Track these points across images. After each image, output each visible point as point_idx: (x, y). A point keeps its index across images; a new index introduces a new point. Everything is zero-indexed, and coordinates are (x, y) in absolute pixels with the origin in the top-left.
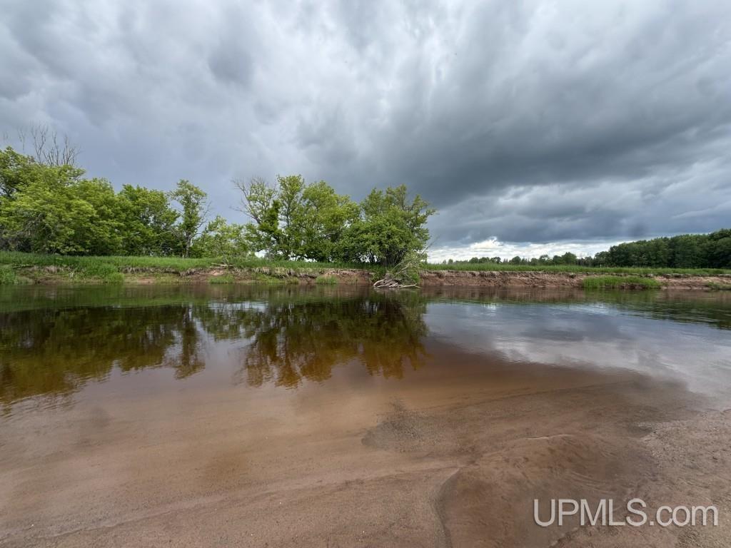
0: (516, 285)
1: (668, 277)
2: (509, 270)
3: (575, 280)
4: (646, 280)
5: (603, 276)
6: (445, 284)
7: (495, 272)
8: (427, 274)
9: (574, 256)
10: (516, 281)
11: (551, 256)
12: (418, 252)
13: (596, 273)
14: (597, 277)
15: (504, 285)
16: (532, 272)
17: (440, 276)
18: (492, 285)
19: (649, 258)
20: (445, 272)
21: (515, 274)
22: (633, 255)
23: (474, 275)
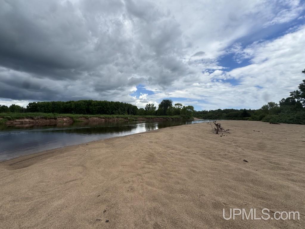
19: (45, 109)
22: (39, 107)
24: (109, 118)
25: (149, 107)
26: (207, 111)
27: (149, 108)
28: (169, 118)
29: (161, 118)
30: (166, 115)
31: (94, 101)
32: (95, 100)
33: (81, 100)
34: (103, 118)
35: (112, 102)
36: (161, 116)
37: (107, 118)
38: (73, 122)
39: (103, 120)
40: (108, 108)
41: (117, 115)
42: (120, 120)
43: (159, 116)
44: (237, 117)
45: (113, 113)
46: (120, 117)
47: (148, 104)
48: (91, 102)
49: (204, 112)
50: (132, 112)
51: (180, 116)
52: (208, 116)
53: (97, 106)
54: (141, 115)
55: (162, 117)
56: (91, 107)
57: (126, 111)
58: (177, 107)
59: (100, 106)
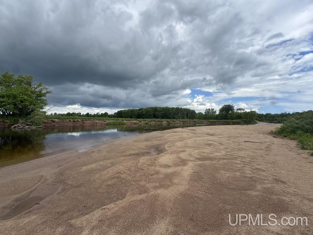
0: (87, 125)
1: (127, 121)
2: (84, 119)
3: (106, 122)
4: (122, 122)
5: (113, 121)
6: (56, 125)
7: (79, 120)
8: (46, 121)
9: (108, 114)
10: (87, 123)
11: (100, 113)
12: (41, 110)
13: (111, 120)
14: (111, 121)
15: (83, 125)
16: (93, 120)
17: (54, 122)
18: (78, 125)
20: (56, 120)
21: (87, 121)
23: (70, 121)
25: (209, 112)
28: (229, 121)
29: (222, 122)
30: (227, 119)
34: (182, 122)
36: (222, 120)
38: (169, 124)
40: (170, 113)
43: (220, 120)
47: (208, 109)
50: (190, 117)
51: (241, 120)
53: (161, 111)
57: (185, 115)
58: (240, 111)
59: (163, 112)
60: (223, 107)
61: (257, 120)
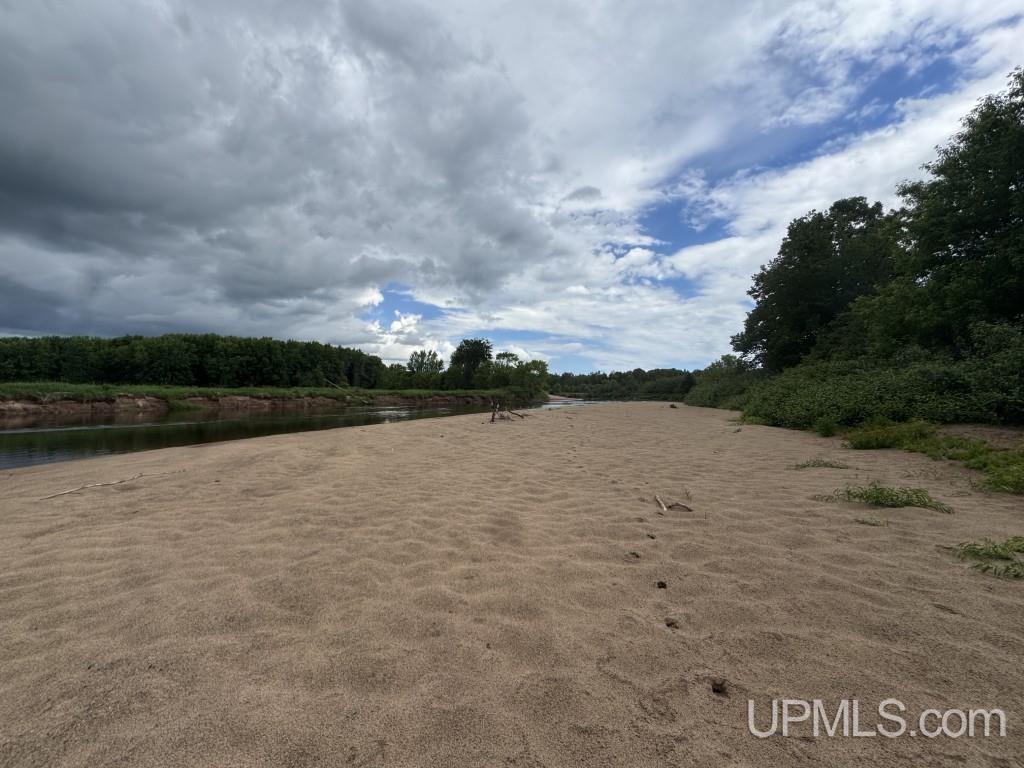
24: (283, 398)
25: (422, 363)
26: (605, 375)
27: (421, 365)
28: (475, 395)
29: (447, 398)
30: (472, 387)
31: (223, 340)
32: (229, 334)
33: (172, 335)
34: (266, 398)
35: (292, 344)
36: (450, 392)
37: (276, 397)
38: (168, 411)
39: (266, 403)
40: (278, 365)
41: (311, 390)
42: (322, 402)
43: (446, 390)
44: (671, 392)
45: (294, 383)
46: (321, 395)
47: (419, 353)
48: (213, 341)
49: (597, 379)
50: (363, 379)
52: (603, 391)
53: (234, 355)
54: (393, 388)
55: (452, 395)
56: (214, 360)
57: (342, 374)
58: (504, 362)
59: (247, 358)
60: (461, 347)
61: (546, 389)
